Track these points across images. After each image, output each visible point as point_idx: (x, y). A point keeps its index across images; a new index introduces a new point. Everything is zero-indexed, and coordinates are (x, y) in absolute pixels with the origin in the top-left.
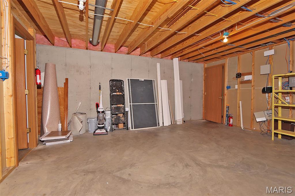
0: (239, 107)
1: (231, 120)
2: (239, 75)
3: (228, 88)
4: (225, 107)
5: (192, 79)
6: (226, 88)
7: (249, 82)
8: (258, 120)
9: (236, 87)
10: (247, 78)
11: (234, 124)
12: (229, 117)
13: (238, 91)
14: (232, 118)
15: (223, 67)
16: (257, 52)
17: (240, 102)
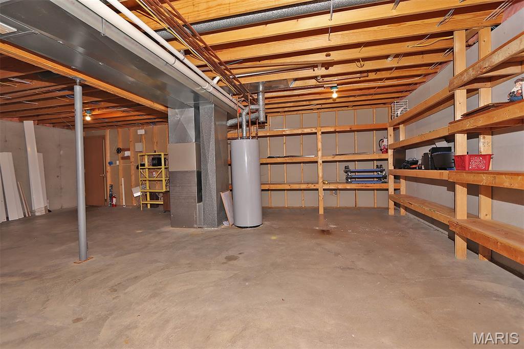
0: (122, 185)
1: (114, 200)
2: (119, 151)
3: (110, 163)
4: (108, 186)
5: (60, 151)
6: (108, 164)
7: (128, 158)
8: (135, 195)
9: (118, 162)
10: (127, 154)
11: (118, 204)
12: (112, 197)
13: (120, 168)
14: (115, 197)
15: (104, 138)
16: (132, 129)
17: (123, 179)
